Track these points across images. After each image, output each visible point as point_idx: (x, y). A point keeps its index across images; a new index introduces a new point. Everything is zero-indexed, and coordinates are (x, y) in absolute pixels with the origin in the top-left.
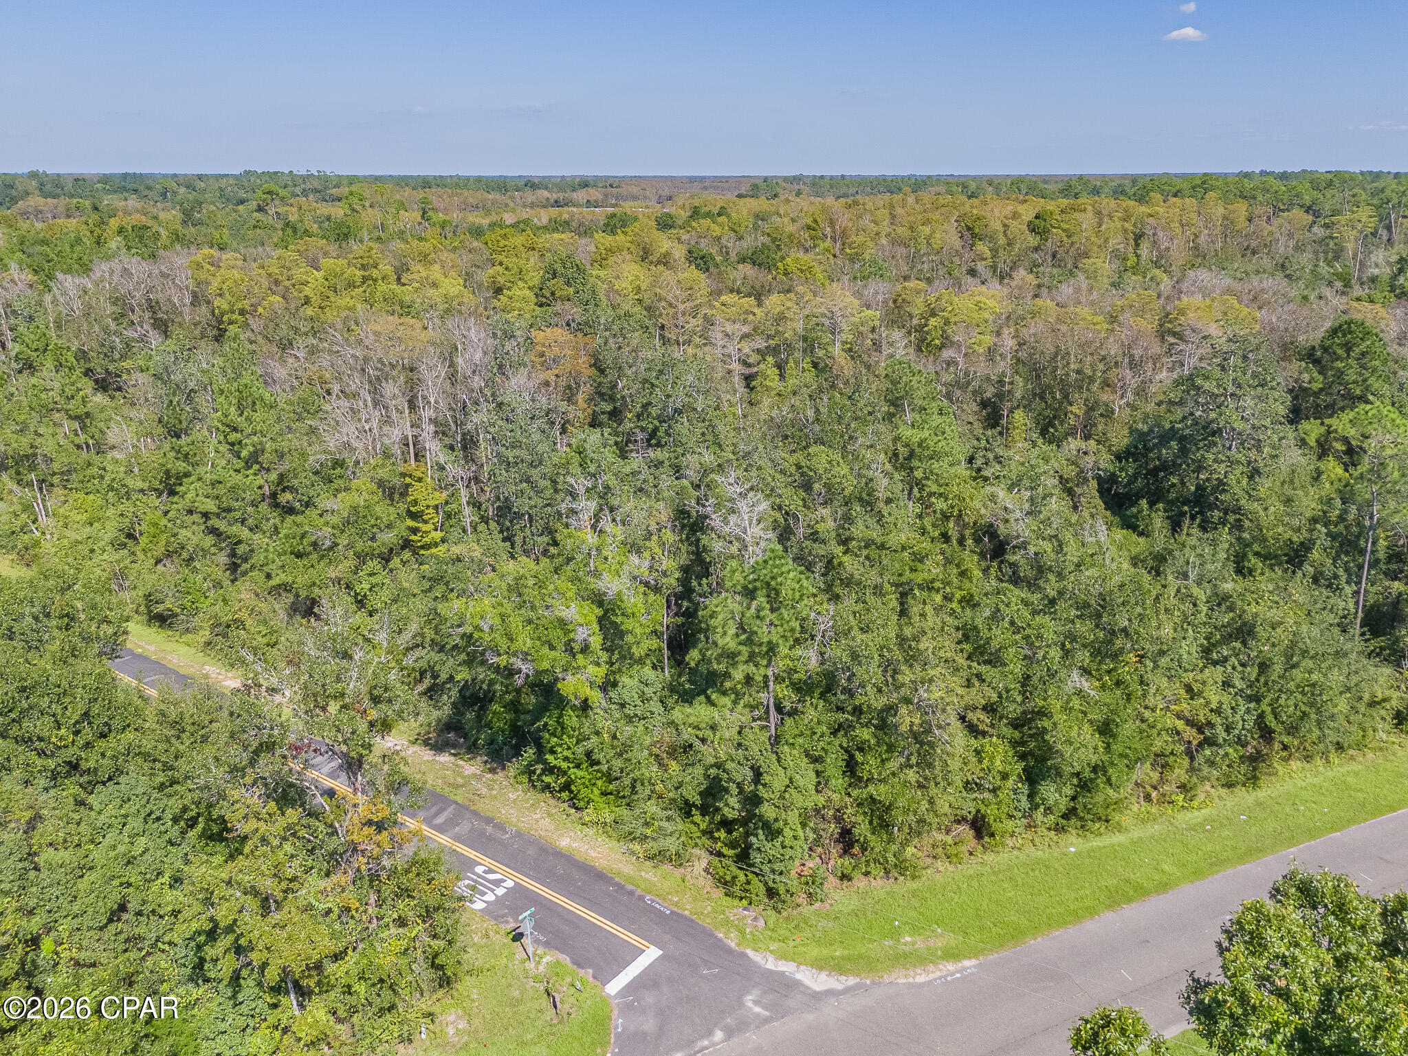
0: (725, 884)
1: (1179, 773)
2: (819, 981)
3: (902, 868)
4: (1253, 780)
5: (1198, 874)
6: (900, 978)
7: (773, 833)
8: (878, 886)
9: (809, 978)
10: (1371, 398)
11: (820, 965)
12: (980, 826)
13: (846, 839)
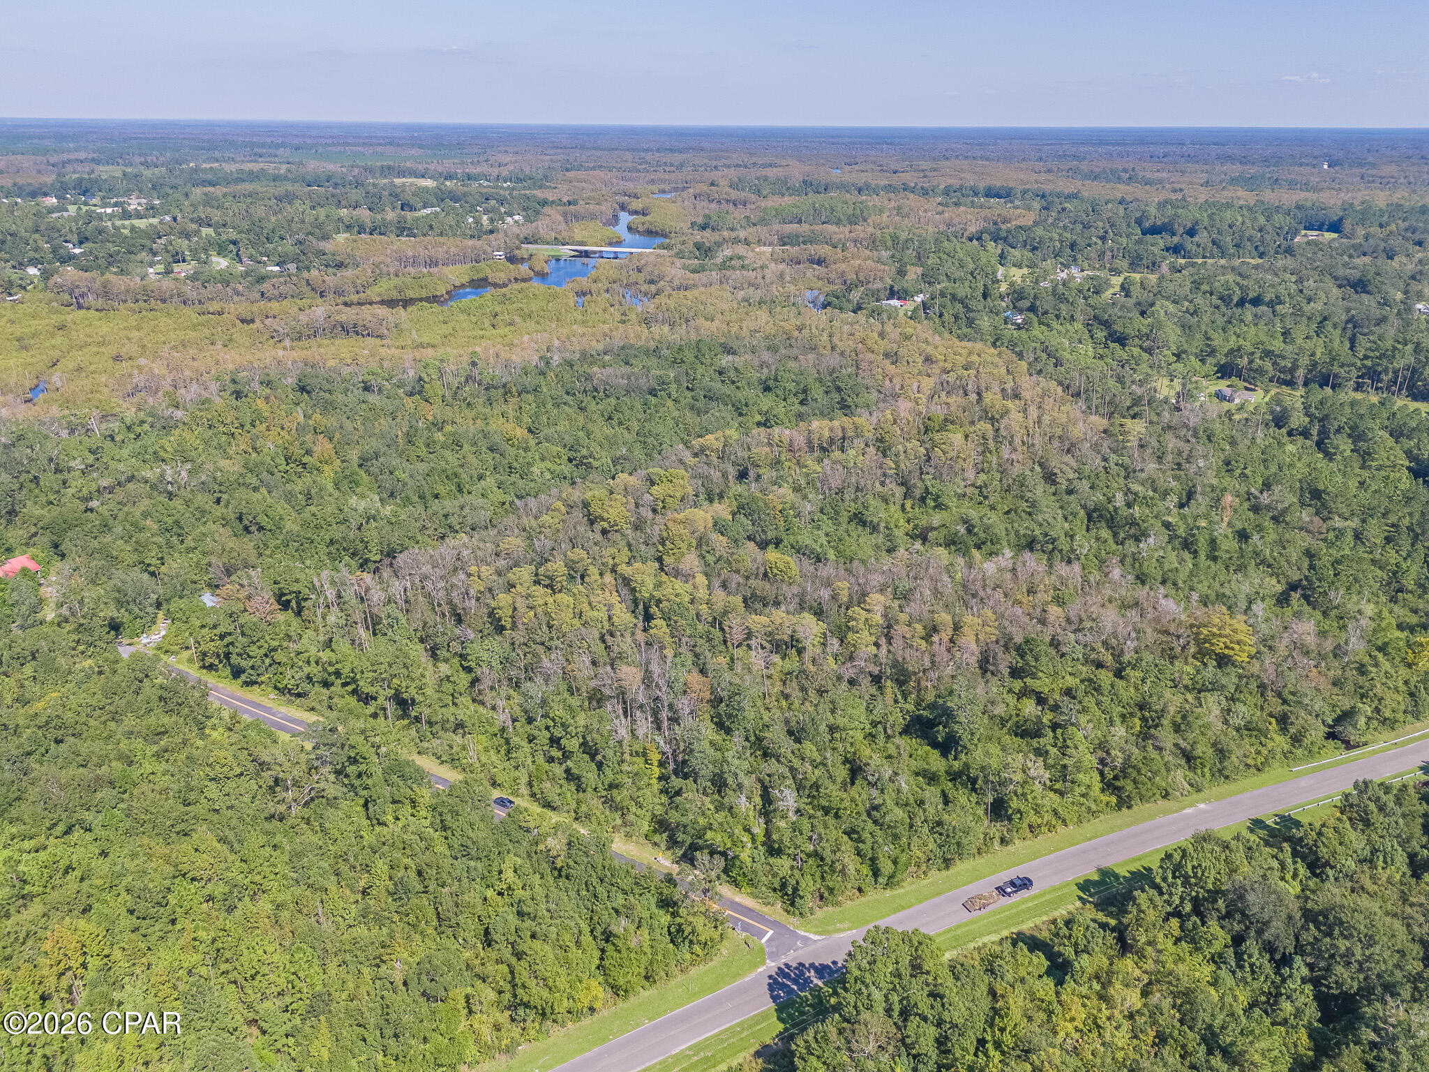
0: (788, 912)
1: (924, 867)
2: (815, 937)
3: (838, 904)
4: (947, 868)
5: (920, 902)
6: (837, 936)
7: (801, 897)
8: (830, 909)
9: (812, 936)
10: (1040, 674)
11: (815, 933)
12: (860, 890)
13: (822, 897)
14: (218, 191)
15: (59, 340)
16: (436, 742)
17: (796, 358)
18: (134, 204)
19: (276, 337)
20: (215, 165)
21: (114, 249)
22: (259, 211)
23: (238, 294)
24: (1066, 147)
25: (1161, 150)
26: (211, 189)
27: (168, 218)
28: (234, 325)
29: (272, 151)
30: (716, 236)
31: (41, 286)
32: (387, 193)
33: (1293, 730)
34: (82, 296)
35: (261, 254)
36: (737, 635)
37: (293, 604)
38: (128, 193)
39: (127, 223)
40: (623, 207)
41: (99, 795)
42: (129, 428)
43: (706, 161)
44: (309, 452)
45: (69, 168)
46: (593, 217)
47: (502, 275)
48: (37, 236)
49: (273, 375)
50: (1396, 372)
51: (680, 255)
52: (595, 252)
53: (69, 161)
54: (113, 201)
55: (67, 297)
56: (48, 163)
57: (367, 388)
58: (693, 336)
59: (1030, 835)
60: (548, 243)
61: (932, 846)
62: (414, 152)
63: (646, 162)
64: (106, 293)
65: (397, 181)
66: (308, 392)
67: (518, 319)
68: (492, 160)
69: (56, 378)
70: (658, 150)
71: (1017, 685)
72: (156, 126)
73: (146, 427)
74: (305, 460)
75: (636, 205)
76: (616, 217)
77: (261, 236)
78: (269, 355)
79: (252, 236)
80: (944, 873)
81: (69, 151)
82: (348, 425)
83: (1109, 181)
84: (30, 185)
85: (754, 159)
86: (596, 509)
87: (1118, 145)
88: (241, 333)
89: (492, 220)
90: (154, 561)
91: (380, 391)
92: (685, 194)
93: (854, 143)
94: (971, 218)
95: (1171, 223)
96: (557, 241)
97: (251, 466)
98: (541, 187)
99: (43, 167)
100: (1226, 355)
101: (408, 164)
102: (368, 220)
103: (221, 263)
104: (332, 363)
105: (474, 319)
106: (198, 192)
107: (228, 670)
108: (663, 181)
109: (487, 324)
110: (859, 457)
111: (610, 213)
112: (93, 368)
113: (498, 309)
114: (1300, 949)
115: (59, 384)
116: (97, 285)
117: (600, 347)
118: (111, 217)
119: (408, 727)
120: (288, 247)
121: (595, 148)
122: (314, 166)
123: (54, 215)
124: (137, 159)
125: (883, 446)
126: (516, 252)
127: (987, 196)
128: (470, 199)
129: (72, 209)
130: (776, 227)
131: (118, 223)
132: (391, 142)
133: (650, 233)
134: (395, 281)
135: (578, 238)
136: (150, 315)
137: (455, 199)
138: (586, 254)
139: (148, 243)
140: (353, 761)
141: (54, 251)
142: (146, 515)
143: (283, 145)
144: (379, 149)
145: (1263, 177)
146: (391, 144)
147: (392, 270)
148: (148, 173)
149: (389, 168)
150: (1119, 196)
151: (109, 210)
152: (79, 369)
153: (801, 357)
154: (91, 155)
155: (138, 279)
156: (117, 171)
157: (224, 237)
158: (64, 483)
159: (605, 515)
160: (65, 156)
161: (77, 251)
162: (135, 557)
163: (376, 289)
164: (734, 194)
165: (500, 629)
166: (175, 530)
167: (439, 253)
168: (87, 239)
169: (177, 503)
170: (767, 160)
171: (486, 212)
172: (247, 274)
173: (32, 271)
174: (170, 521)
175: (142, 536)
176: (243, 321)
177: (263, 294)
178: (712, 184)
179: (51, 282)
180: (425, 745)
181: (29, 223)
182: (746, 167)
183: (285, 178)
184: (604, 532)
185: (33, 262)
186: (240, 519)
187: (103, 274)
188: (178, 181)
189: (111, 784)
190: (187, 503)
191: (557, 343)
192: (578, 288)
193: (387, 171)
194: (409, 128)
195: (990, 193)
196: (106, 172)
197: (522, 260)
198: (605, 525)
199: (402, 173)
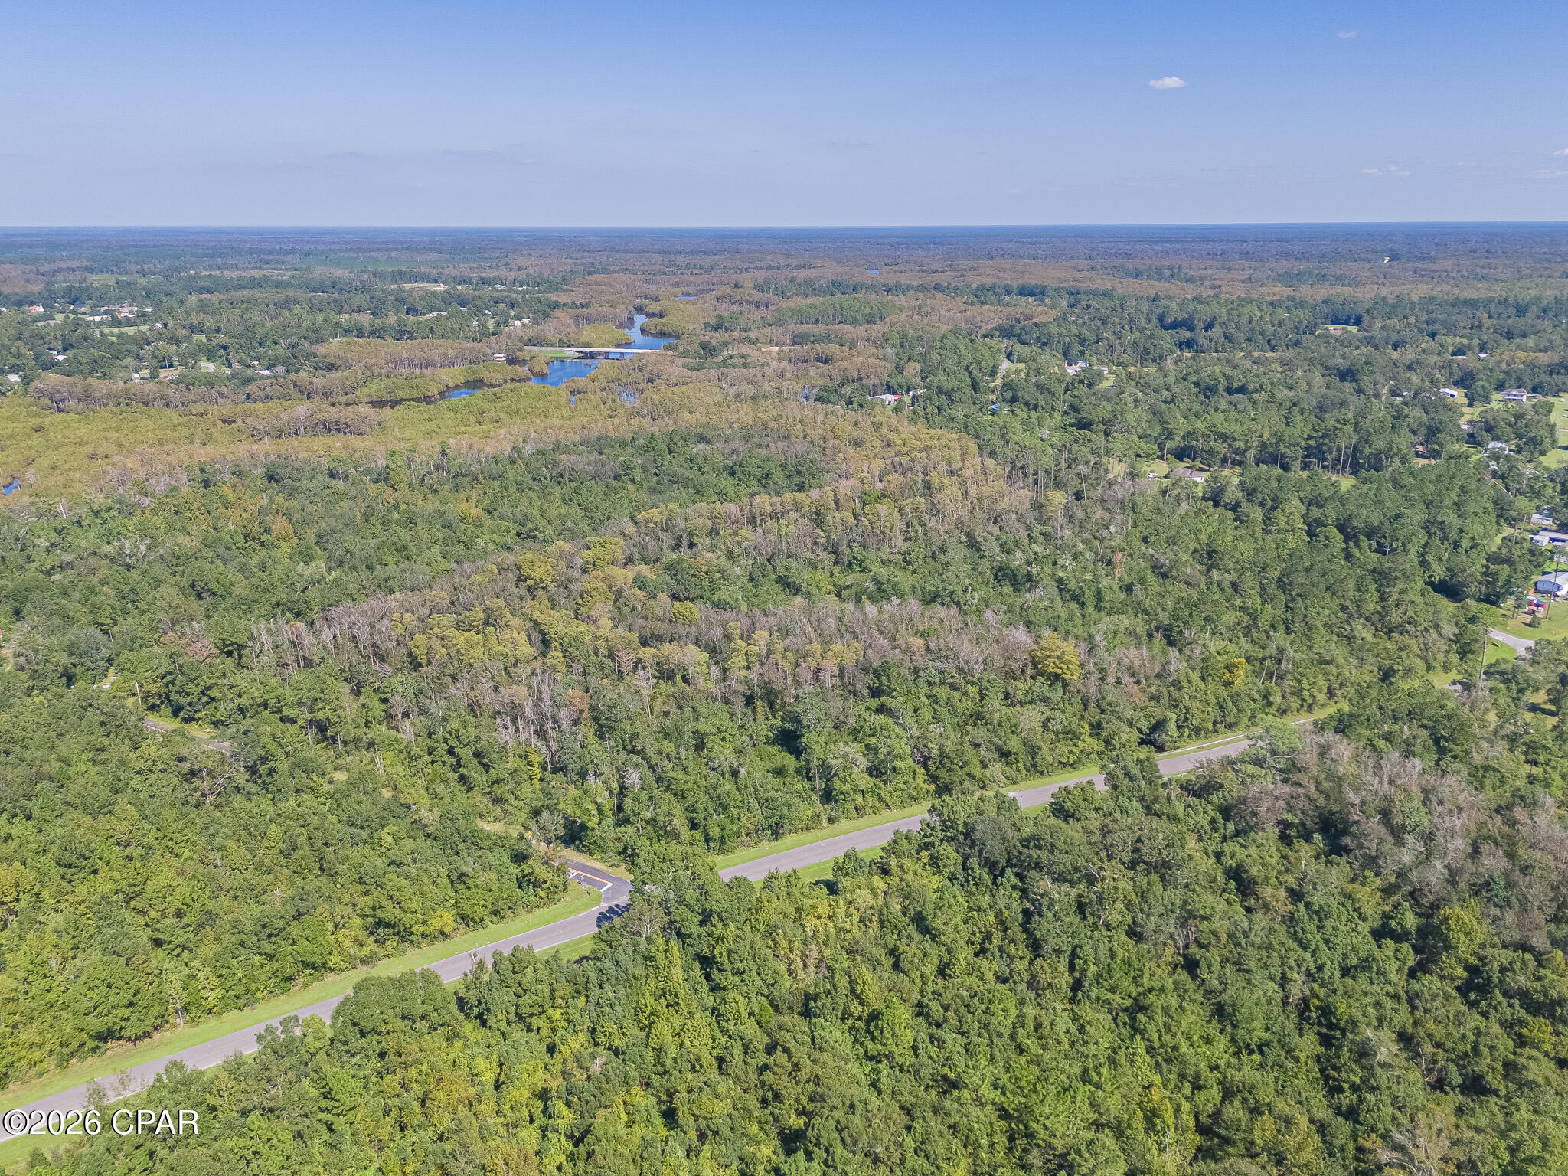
1: (754, 838)
4: (776, 839)
14: (215, 298)
15: (35, 441)
16: (349, 759)
17: (767, 447)
18: (126, 312)
19: (256, 436)
20: (217, 272)
21: (97, 354)
22: (255, 317)
23: (222, 395)
24: (1121, 245)
25: (1220, 247)
26: (208, 296)
27: (159, 325)
28: (215, 426)
29: (281, 258)
30: (726, 337)
31: (21, 390)
32: (392, 298)
33: (1104, 734)
34: (63, 401)
35: (253, 359)
36: (627, 665)
37: (235, 654)
38: (120, 301)
39: (116, 330)
40: (640, 310)
41: (39, 786)
42: (96, 514)
43: (738, 263)
44: (267, 531)
45: (60, 277)
46: (606, 319)
47: (499, 376)
48: (19, 343)
49: (245, 467)
50: (1339, 450)
51: (684, 354)
52: (600, 354)
53: (60, 270)
54: (103, 309)
55: (47, 401)
56: (38, 272)
57: (333, 475)
58: (671, 427)
59: (855, 815)
60: (552, 345)
61: (759, 817)
62: (432, 257)
63: (675, 265)
64: (87, 397)
65: (407, 286)
66: (277, 481)
67: (503, 416)
68: (512, 264)
69: (30, 475)
70: (691, 253)
71: (874, 703)
72: (157, 233)
73: (113, 513)
74: (263, 538)
75: (655, 307)
76: (631, 319)
77: (253, 341)
78: (241, 450)
79: (242, 341)
80: (774, 843)
81: (62, 260)
82: (310, 508)
83: (1149, 277)
84: (16, 294)
85: (789, 261)
86: (526, 570)
87: (1177, 242)
88: (220, 432)
89: (498, 324)
90: (108, 621)
91: (346, 478)
92: (708, 297)
93: (899, 243)
94: (991, 316)
95: (1191, 318)
96: (562, 343)
97: (209, 542)
98: (556, 291)
99: (31, 276)
100: (1183, 438)
101: (422, 270)
102: (367, 325)
103: (208, 367)
104: (304, 455)
105: (459, 416)
106: (194, 298)
107: (170, 710)
108: (688, 283)
109: (473, 420)
110: (791, 527)
111: (624, 317)
112: (67, 466)
113: (486, 407)
114: (1010, 864)
115: (32, 480)
116: (78, 389)
117: (577, 438)
118: (99, 324)
119: (326, 748)
120: (280, 350)
121: (625, 251)
122: (321, 272)
123: (40, 324)
124: (134, 267)
125: (818, 518)
126: (518, 354)
127: (1021, 295)
128: (479, 303)
129: (59, 318)
130: (792, 327)
131: (106, 331)
132: (409, 247)
133: (662, 334)
134: (388, 382)
135: (583, 339)
136: (131, 416)
137: (463, 303)
138: (592, 356)
139: (134, 348)
140: (264, 760)
141: (37, 357)
142: (102, 583)
143: (293, 252)
144: (394, 254)
145: (1310, 273)
146: (407, 249)
147: (384, 372)
148: (143, 281)
149: (400, 273)
150: (1153, 292)
151: (97, 319)
152: (54, 467)
153: (772, 445)
154: (85, 264)
155: (121, 383)
156: (109, 279)
157: (215, 342)
158: (28, 557)
159: (533, 574)
160: (56, 265)
161: (61, 358)
162: (90, 618)
163: (366, 390)
164: (757, 296)
165: (417, 666)
166: (128, 597)
167: (436, 355)
168: (72, 346)
169: (134, 573)
170: (802, 262)
171: (494, 315)
172: (234, 376)
173: (13, 378)
174: (126, 589)
175: (98, 600)
176: (225, 422)
177: (248, 397)
178: (736, 286)
179: (31, 387)
180: (340, 761)
181: (12, 331)
182: (778, 268)
183: (289, 284)
184: (529, 589)
185: (14, 369)
186: (193, 586)
187: (85, 378)
188: (174, 289)
189: (51, 779)
190: (145, 573)
191: (533, 435)
192: (573, 386)
193: (399, 276)
194: (432, 233)
195: (1024, 292)
196: (97, 280)
197: (524, 362)
198: (530, 582)
199: (414, 278)
